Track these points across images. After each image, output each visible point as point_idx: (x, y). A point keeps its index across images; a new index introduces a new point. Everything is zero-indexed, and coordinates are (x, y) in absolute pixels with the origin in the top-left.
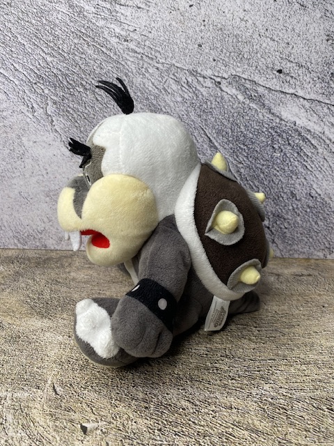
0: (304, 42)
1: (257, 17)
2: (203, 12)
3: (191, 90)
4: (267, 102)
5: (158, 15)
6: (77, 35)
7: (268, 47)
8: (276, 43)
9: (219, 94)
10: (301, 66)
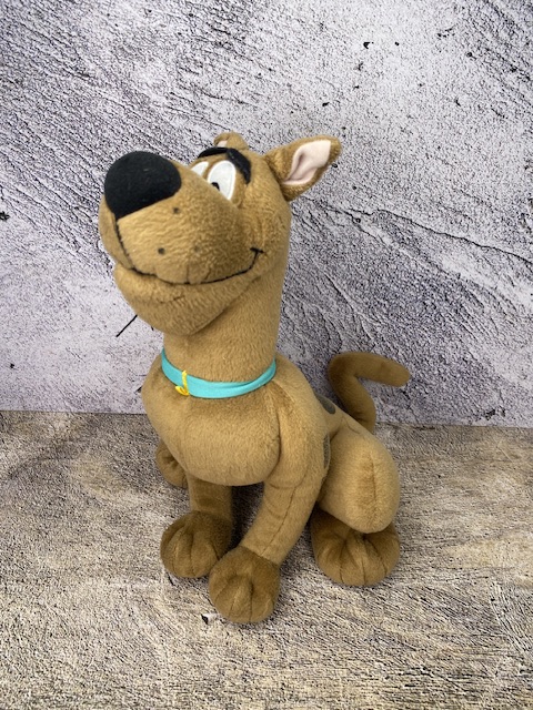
0: (491, 169)
1: (427, 129)
2: (343, 116)
3: (316, 229)
4: (424, 248)
5: (271, 115)
6: (139, 139)
7: (437, 173)
8: (450, 168)
9: (357, 235)
10: (480, 202)
